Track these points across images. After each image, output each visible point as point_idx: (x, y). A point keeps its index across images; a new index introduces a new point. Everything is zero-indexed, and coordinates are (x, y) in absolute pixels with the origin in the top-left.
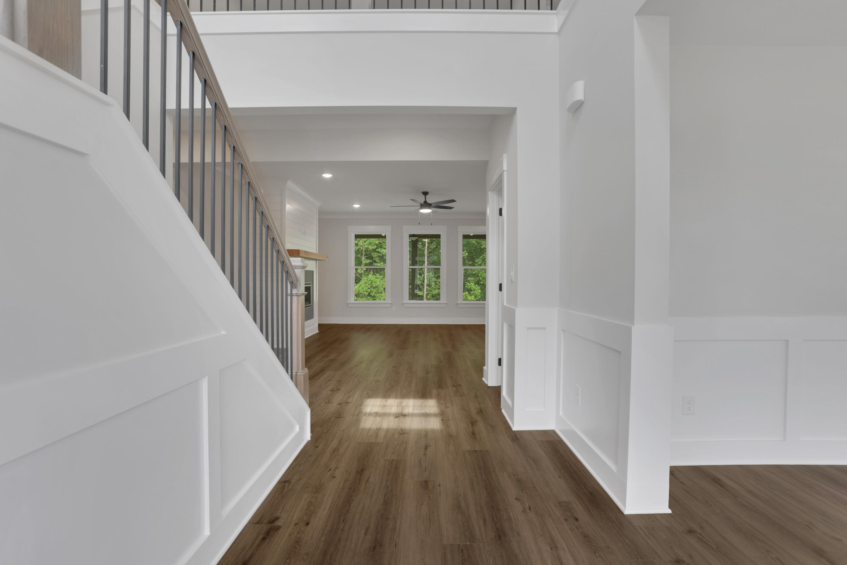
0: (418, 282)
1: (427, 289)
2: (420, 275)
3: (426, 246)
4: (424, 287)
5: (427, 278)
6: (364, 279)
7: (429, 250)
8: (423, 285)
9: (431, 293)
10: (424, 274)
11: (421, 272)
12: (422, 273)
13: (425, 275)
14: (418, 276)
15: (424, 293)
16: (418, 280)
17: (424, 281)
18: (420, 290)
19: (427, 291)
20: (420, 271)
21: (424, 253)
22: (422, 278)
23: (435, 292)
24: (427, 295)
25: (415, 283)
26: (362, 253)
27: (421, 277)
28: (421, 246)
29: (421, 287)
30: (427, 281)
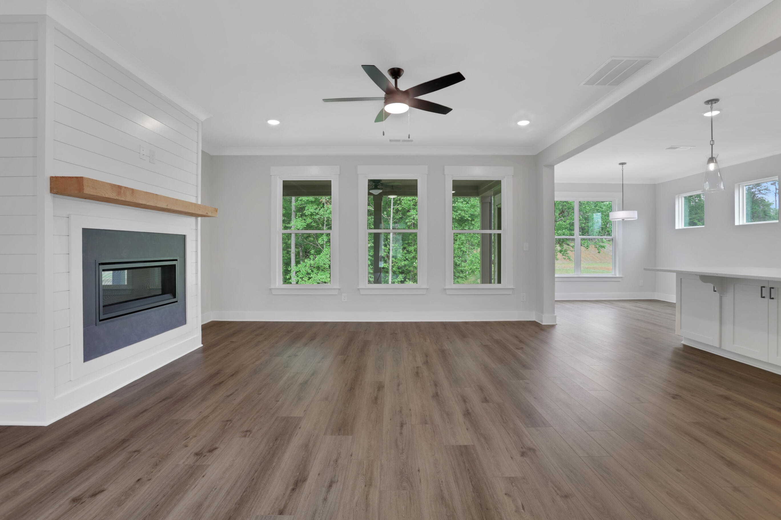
0: (382, 254)
1: (392, 260)
2: (385, 246)
3: (392, 216)
4: (389, 259)
5: (392, 249)
6: (325, 250)
7: (394, 221)
8: (388, 257)
9: (397, 265)
10: (389, 245)
11: (386, 243)
12: (388, 245)
13: (391, 246)
14: (383, 247)
15: (389, 264)
16: (383, 251)
17: (389, 253)
18: (385, 262)
19: (392, 263)
20: (384, 242)
21: (389, 223)
22: (388, 249)
23: (401, 264)
24: (393, 267)
25: (380, 255)
26: (324, 223)
27: (386, 248)
28: (386, 216)
29: (386, 258)
30: (392, 253)
